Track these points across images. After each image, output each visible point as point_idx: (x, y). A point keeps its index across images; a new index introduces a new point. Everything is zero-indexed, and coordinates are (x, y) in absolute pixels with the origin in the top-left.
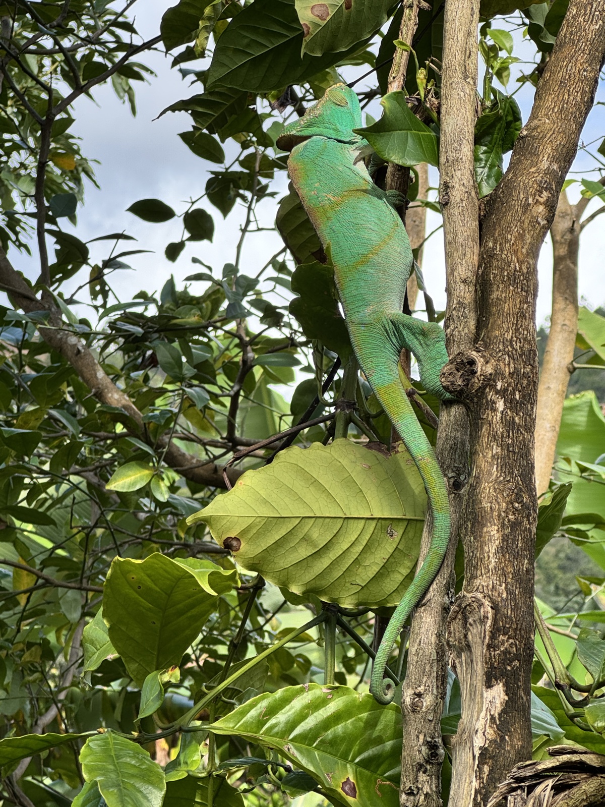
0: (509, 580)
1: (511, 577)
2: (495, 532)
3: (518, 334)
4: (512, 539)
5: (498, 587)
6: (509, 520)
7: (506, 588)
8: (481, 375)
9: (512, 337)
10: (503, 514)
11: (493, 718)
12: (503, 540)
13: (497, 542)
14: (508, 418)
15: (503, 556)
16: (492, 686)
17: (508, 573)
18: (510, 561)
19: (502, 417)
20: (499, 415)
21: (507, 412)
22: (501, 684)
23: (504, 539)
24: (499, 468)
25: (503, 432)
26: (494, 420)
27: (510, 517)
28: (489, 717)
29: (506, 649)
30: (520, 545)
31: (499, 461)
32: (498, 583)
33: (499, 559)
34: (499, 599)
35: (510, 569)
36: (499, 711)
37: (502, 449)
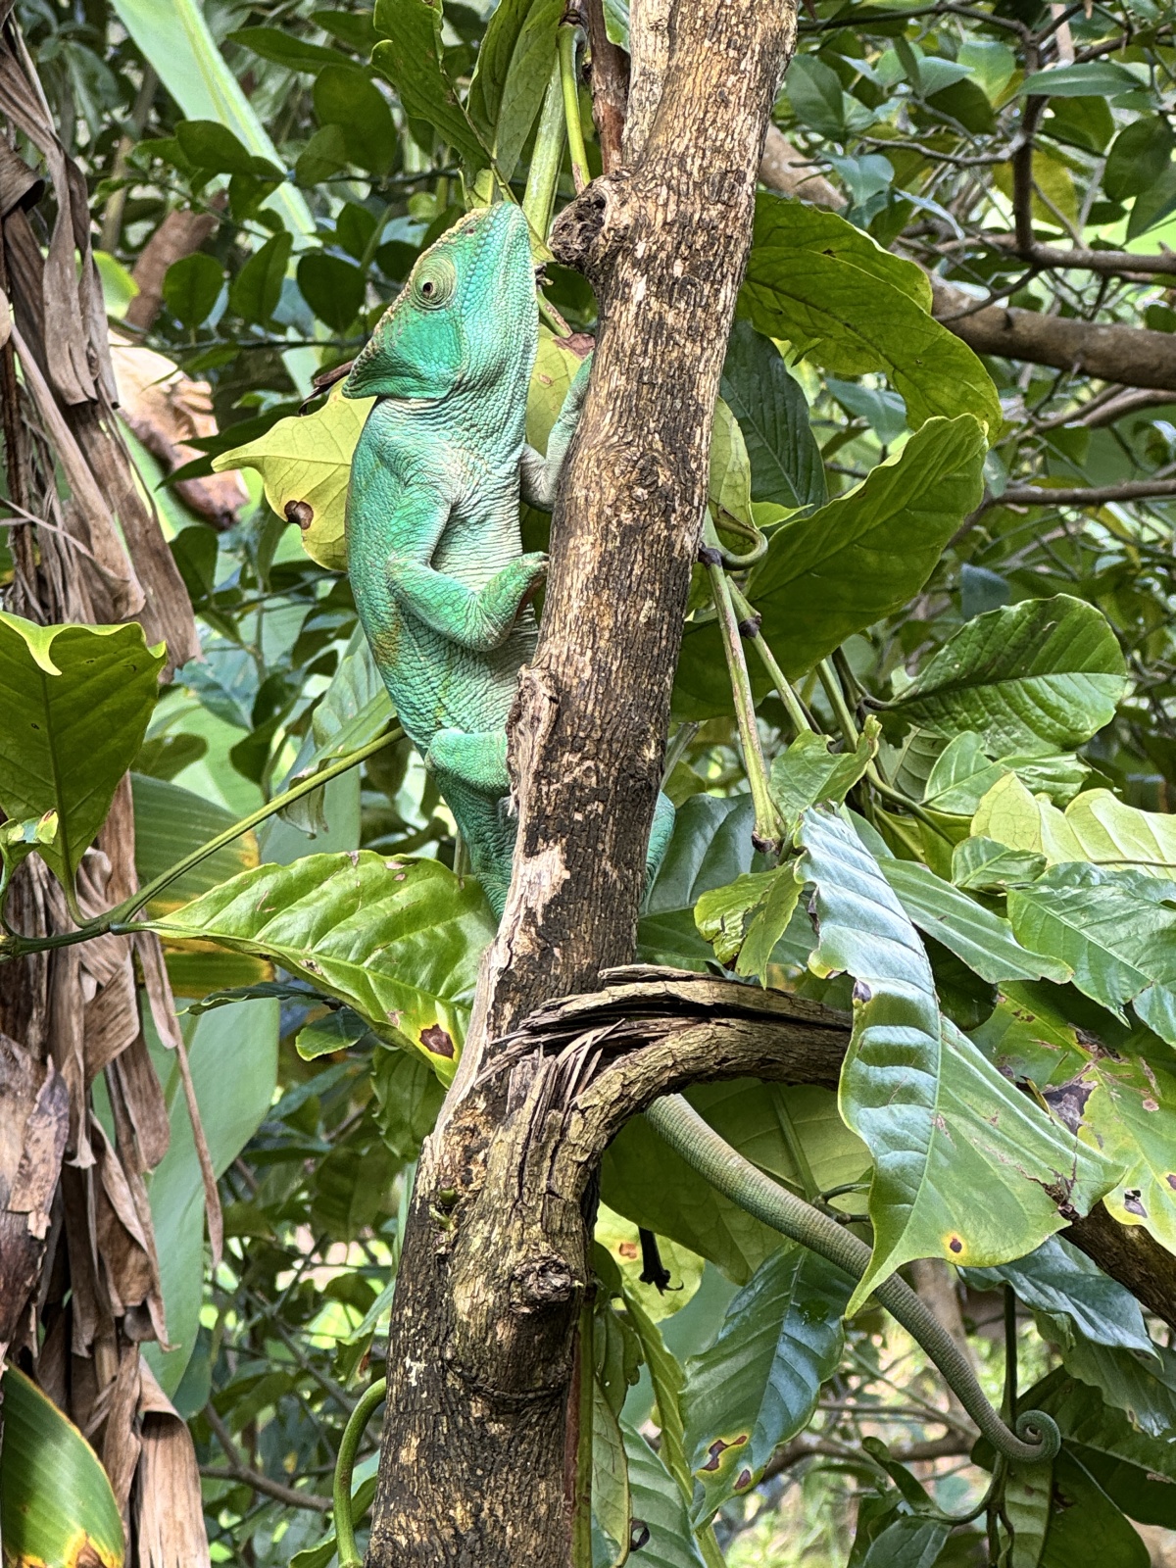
0: (602, 643)
1: (607, 635)
2: (589, 547)
3: (701, 140)
4: (622, 561)
5: (576, 657)
6: (619, 523)
7: (593, 659)
8: (609, 230)
9: (687, 148)
10: (609, 512)
11: (530, 914)
12: (601, 564)
13: (589, 568)
14: (650, 315)
15: (597, 594)
16: (538, 853)
17: (603, 629)
18: (610, 605)
19: (637, 314)
20: (633, 309)
21: (648, 304)
22: (558, 848)
23: (605, 561)
24: (616, 418)
25: (636, 344)
26: (624, 319)
27: (623, 516)
28: (523, 912)
29: (575, 780)
30: (637, 571)
31: (619, 403)
32: (578, 650)
33: (587, 602)
34: (575, 682)
35: (608, 622)
36: (547, 902)
37: (627, 379)
